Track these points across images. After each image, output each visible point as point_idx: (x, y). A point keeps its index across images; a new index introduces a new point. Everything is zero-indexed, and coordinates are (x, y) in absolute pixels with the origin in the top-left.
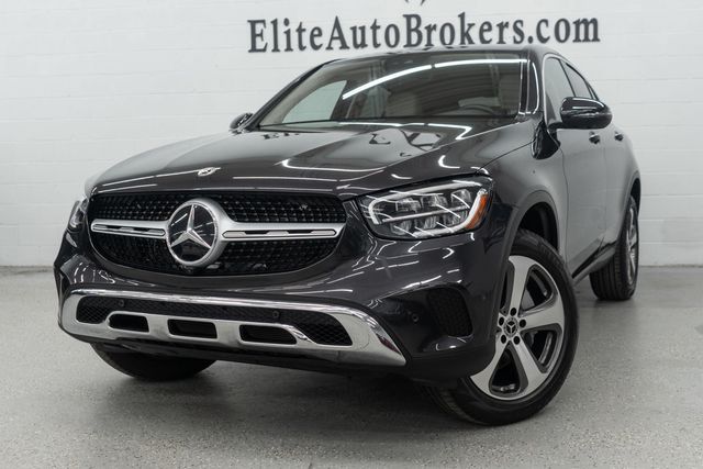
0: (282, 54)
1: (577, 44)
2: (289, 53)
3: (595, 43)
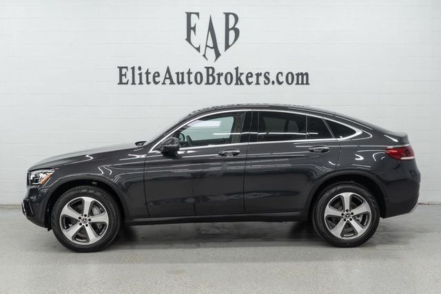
0: (137, 86)
1: (298, 86)
2: (141, 86)
3: (307, 86)
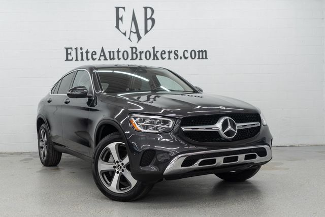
0: (79, 62)
1: (199, 60)
2: (82, 61)
3: (206, 60)
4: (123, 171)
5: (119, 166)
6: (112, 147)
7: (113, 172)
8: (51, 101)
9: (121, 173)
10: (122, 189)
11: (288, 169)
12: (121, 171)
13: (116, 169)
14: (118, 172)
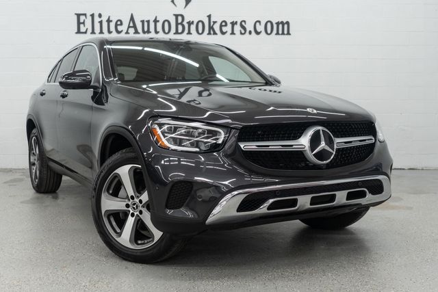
0: (97, 35)
1: (278, 36)
2: (101, 35)
3: (288, 36)
4: (141, 212)
5: (134, 204)
6: (124, 172)
7: (126, 214)
8: (44, 94)
9: (137, 215)
10: (139, 242)
11: (411, 208)
12: (138, 213)
13: (130, 209)
14: (133, 215)
